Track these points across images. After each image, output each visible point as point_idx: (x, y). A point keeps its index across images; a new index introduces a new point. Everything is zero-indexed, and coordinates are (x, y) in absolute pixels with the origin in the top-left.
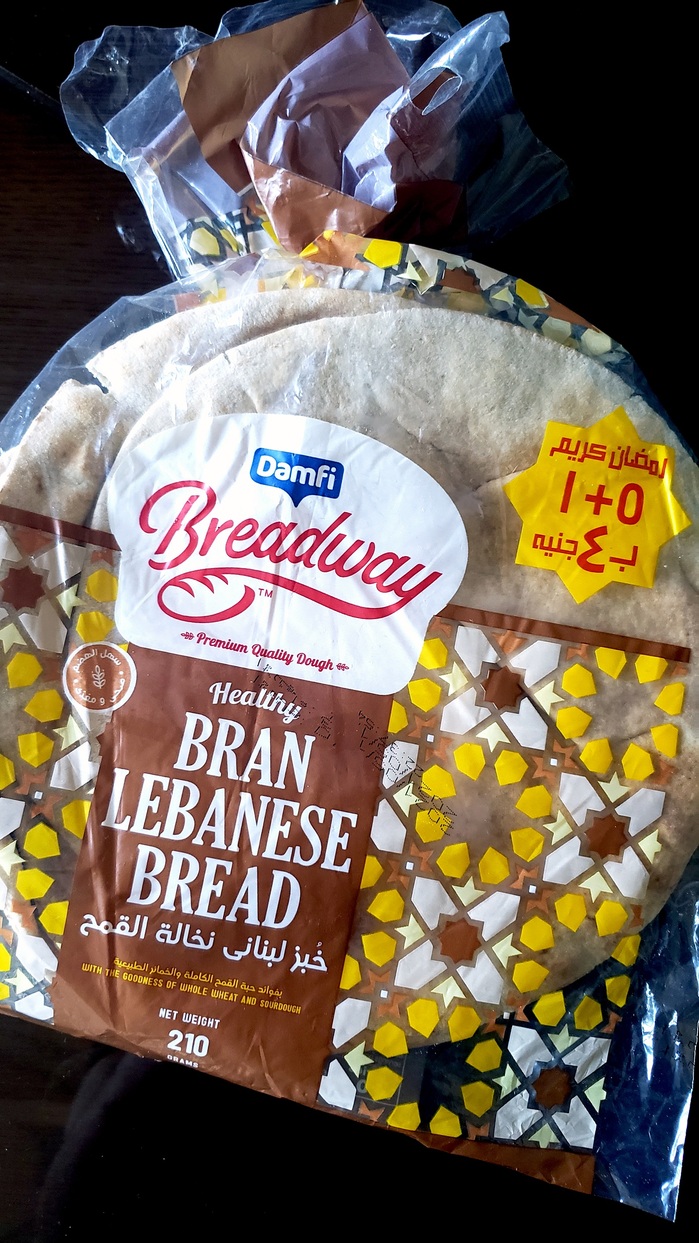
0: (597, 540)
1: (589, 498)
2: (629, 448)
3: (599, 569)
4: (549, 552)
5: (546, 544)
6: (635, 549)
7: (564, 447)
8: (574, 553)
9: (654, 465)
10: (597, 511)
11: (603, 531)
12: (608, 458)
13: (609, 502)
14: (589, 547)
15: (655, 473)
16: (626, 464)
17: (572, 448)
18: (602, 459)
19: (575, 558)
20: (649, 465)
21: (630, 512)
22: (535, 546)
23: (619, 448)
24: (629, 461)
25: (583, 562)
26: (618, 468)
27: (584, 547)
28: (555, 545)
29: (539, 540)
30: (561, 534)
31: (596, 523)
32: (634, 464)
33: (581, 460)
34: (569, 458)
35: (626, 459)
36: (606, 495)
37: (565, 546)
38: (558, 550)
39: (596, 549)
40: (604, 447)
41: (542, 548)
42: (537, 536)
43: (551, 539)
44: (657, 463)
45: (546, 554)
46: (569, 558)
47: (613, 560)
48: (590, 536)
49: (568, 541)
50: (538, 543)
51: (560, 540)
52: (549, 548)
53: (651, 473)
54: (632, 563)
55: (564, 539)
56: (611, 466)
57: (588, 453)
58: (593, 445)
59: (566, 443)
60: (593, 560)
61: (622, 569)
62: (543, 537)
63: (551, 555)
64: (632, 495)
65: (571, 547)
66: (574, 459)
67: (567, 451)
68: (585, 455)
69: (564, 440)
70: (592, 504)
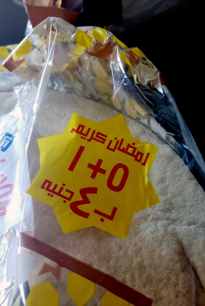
0: (89, 196)
1: (90, 166)
2: (122, 140)
3: (86, 215)
4: (51, 193)
5: (51, 188)
6: (115, 209)
7: (80, 130)
8: (69, 199)
9: (140, 156)
10: (93, 176)
11: (94, 190)
12: (107, 143)
13: (103, 172)
14: (81, 199)
15: (139, 161)
16: (119, 149)
17: (85, 132)
18: (103, 142)
19: (69, 203)
20: (135, 154)
21: (116, 182)
22: (43, 187)
23: (116, 139)
24: (121, 148)
25: (74, 207)
26: (113, 150)
27: (78, 197)
28: (57, 190)
29: (47, 184)
30: (64, 185)
31: (91, 183)
32: (125, 151)
33: (89, 140)
34: (82, 137)
35: (120, 147)
36: (102, 167)
37: (64, 193)
38: (59, 194)
39: (86, 201)
40: (106, 136)
41: (48, 189)
42: (46, 181)
43: (56, 186)
44: (142, 155)
45: (49, 194)
46: (65, 202)
47: (96, 212)
48: (84, 192)
49: (67, 191)
50: (46, 186)
51: (62, 189)
52: (53, 191)
53: (136, 160)
54: (111, 218)
55: (65, 188)
56: (108, 148)
57: (94, 136)
58: (99, 133)
59: (81, 128)
60: (81, 207)
61: (102, 220)
62: (50, 183)
63: (52, 196)
64: (120, 172)
65: (68, 195)
66: (85, 139)
67: (81, 133)
68: (92, 138)
69: (80, 126)
70: (91, 171)
